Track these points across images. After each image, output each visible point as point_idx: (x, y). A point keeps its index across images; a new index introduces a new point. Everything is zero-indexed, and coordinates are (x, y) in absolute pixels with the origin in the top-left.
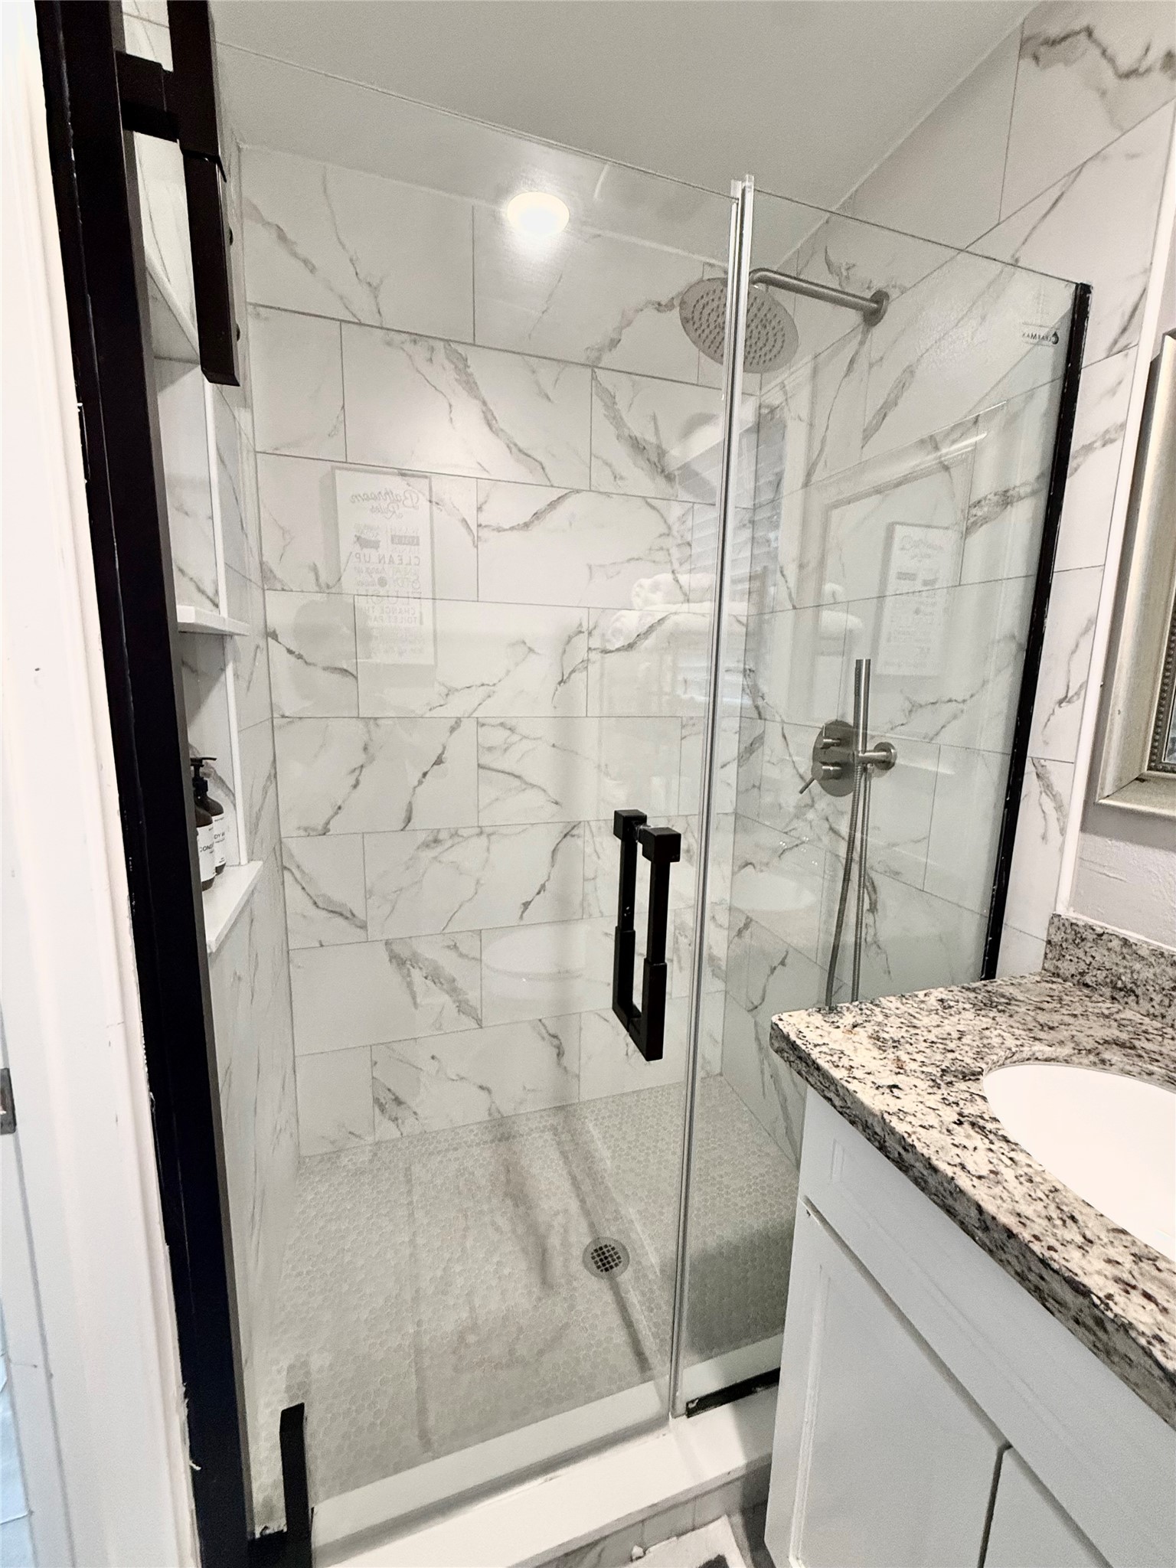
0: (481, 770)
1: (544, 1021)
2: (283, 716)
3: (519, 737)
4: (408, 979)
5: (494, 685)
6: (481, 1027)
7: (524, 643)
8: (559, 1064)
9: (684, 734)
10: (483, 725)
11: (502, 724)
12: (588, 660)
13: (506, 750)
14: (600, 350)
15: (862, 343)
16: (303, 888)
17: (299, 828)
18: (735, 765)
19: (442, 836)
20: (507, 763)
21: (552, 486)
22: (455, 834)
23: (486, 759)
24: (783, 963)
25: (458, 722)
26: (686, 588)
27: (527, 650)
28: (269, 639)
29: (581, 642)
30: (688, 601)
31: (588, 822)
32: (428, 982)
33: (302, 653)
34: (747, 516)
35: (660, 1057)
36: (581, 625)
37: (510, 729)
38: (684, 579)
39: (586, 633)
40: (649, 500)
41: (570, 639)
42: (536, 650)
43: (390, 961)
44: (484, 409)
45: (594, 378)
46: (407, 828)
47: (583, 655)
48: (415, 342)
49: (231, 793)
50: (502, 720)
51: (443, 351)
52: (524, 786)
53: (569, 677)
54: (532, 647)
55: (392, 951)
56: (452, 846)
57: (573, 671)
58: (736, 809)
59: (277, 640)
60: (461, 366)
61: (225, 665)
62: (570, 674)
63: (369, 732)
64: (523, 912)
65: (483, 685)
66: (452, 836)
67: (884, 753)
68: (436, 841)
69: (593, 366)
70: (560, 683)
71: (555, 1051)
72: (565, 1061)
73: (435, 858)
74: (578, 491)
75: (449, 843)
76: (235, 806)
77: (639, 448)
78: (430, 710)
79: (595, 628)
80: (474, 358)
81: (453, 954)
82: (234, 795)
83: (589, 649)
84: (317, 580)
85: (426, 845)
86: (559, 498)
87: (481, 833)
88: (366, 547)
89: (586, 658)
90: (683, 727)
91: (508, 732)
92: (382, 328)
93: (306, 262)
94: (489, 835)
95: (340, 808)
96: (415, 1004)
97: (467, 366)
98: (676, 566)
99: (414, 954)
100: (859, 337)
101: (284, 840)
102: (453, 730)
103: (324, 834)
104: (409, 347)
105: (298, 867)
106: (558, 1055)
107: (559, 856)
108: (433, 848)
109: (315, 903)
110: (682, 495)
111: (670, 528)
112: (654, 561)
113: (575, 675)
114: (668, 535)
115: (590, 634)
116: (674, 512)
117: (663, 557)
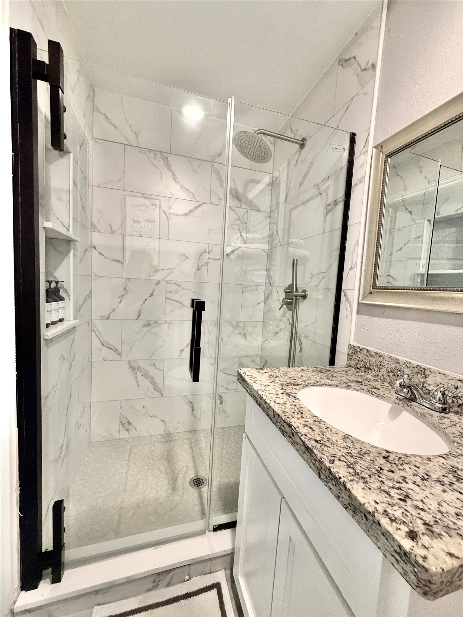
0: (167, 300)
1: (187, 396)
2: (96, 276)
3: (181, 288)
4: (136, 376)
5: (173, 269)
6: (163, 397)
7: (184, 255)
8: (192, 413)
9: (243, 291)
10: (168, 283)
11: (175, 283)
12: (208, 262)
13: (176, 293)
14: (215, 157)
15: (299, 155)
16: (99, 338)
17: (98, 316)
18: (263, 303)
19: (151, 323)
20: (176, 297)
21: (196, 201)
22: (156, 322)
23: (169, 296)
25: (159, 281)
26: (245, 239)
27: (185, 257)
28: (93, 249)
29: (206, 256)
30: (246, 243)
31: (206, 321)
32: (143, 377)
33: (104, 254)
34: (268, 214)
35: (198, 381)
36: (206, 249)
37: (178, 285)
38: (244, 235)
39: (207, 253)
40: (231, 207)
41: (201, 254)
42: (189, 258)
43: (129, 368)
44: (173, 174)
45: (213, 165)
46: (139, 319)
47: (206, 260)
48: (150, 152)
49: (69, 295)
50: (175, 282)
51: (159, 155)
52: (183, 306)
53: (200, 268)
54: (188, 256)
55: (130, 364)
56: (155, 327)
57: (202, 266)
58: (263, 320)
59: (95, 249)
60: (166, 160)
61: (70, 250)
62: (201, 267)
63: (126, 283)
64: (180, 354)
65: (169, 269)
66: (155, 323)
67: (304, 293)
68: (149, 324)
69: (212, 162)
70: (197, 270)
71: (191, 409)
72: (195, 412)
73: (148, 331)
74: (206, 203)
75: (154, 325)
76: (70, 299)
78: (149, 277)
79: (211, 251)
80: (171, 158)
81: (153, 367)
82: (70, 295)
83: (208, 258)
84: (111, 229)
85: (145, 326)
86: (199, 205)
87: (166, 323)
88: (135, 223)
89: (207, 261)
90: (243, 288)
91: (178, 286)
92: (138, 147)
93: (114, 125)
94: (169, 324)
95: (114, 310)
96: (138, 386)
97: (167, 160)
98: (241, 231)
99: (139, 366)
100: (299, 153)
101: (93, 320)
102: (157, 284)
103: (108, 319)
104: (148, 154)
105: (97, 330)
106: (192, 410)
108: (147, 327)
109: (103, 344)
110: (244, 206)
111: (239, 217)
112: (233, 229)
113: (203, 267)
114: (238, 220)
115: (209, 253)
116: (241, 212)
117: (237, 227)
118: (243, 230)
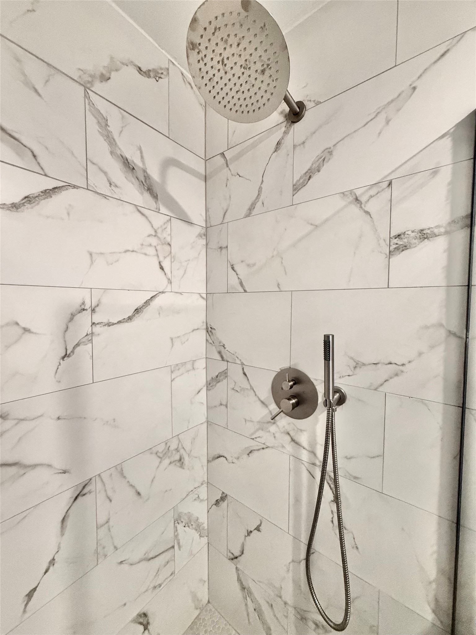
7: (17, 324)
9: (173, 377)
12: (92, 333)
14: (93, 76)
15: (286, 133)
18: (204, 390)
21: (46, 175)
24: (258, 529)
27: (20, 331)
29: (85, 320)
30: (171, 284)
31: (99, 475)
36: (83, 303)
38: (167, 267)
39: (89, 310)
40: (139, 208)
41: (72, 317)
42: (33, 330)
45: (87, 96)
47: (87, 329)
52: (22, 472)
53: (73, 352)
54: (28, 326)
57: (78, 345)
58: (207, 418)
62: (74, 348)
64: (26, 605)
69: (87, 87)
70: (63, 358)
74: (75, 187)
77: (129, 167)
79: (98, 305)
83: (93, 324)
86: (56, 188)
89: (90, 332)
90: (172, 372)
98: (161, 259)
100: (283, 129)
107: (69, 522)
110: (163, 210)
111: (156, 232)
112: (146, 254)
113: (78, 349)
114: (155, 236)
115: (93, 311)
116: (158, 220)
117: (151, 251)
118: (165, 258)
